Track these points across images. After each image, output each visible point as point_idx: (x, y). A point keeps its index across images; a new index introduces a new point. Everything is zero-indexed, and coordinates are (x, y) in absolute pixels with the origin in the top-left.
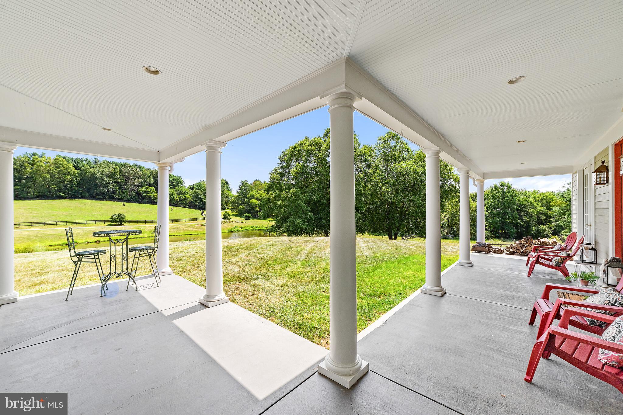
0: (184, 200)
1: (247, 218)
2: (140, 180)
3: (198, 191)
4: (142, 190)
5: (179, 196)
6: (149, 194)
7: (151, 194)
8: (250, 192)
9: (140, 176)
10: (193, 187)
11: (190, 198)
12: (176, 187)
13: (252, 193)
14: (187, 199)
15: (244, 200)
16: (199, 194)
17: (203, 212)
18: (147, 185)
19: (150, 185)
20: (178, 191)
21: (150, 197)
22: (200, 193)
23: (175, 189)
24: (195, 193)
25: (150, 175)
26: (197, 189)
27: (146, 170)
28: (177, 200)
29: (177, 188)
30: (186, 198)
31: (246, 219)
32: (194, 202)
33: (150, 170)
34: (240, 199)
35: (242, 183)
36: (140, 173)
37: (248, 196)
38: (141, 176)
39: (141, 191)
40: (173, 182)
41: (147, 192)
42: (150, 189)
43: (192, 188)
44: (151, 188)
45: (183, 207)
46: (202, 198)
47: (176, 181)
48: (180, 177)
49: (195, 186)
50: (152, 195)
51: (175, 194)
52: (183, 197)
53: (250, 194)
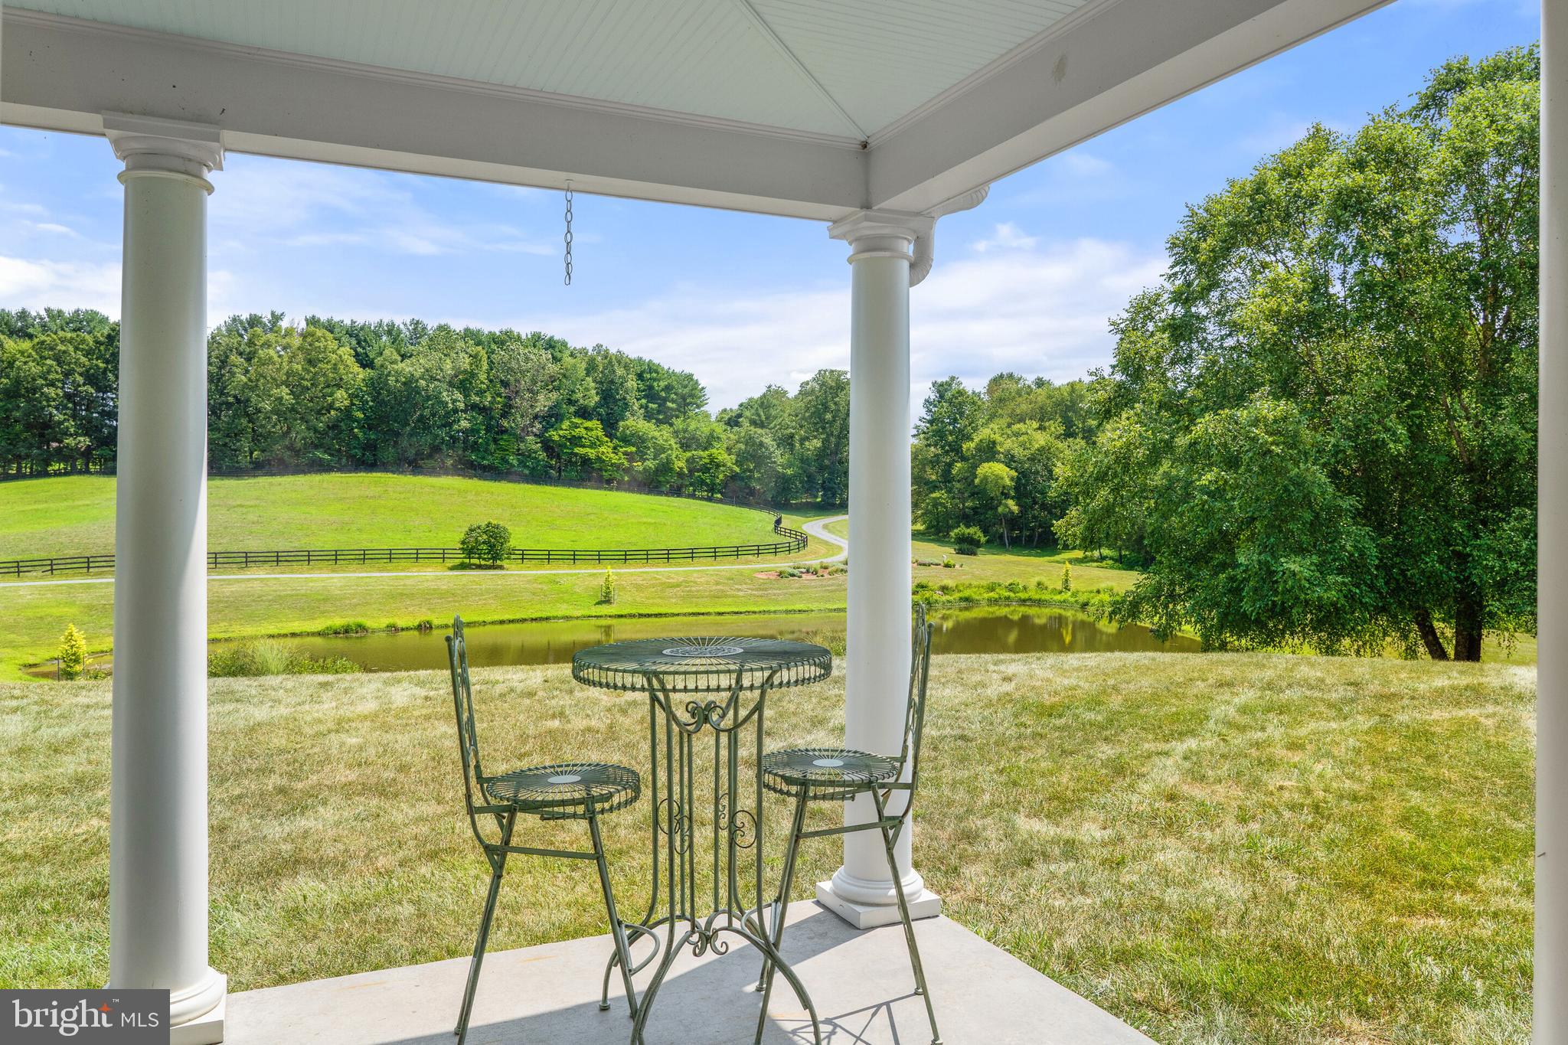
0: (705, 469)
1: (965, 546)
2: (554, 396)
3: (759, 431)
4: (561, 432)
5: (689, 454)
6: (584, 446)
7: (591, 447)
8: (975, 429)
9: (553, 379)
10: (740, 416)
11: (729, 460)
12: (677, 417)
13: (984, 433)
14: (718, 466)
15: (950, 465)
16: (761, 444)
17: (778, 522)
18: (577, 414)
19: (584, 413)
20: (685, 431)
21: (586, 461)
22: (768, 440)
23: (671, 425)
24: (749, 441)
25: (588, 375)
26: (753, 423)
27: (572, 355)
28: (681, 468)
29: (679, 423)
30: (712, 461)
31: (961, 552)
32: (742, 479)
33: (586, 353)
34: (934, 462)
35: (939, 392)
36: (553, 368)
37: (968, 449)
38: (555, 381)
39: (556, 438)
40: (665, 400)
41: (576, 441)
42: (586, 428)
43: (733, 421)
44: (589, 424)
45: (702, 499)
46: (775, 462)
47: (676, 394)
48: (690, 377)
49: (747, 413)
50: (591, 453)
51: (674, 446)
52: (701, 458)
53: (977, 440)
